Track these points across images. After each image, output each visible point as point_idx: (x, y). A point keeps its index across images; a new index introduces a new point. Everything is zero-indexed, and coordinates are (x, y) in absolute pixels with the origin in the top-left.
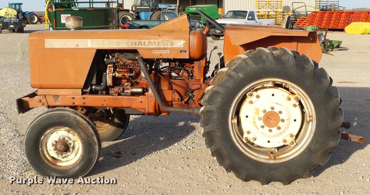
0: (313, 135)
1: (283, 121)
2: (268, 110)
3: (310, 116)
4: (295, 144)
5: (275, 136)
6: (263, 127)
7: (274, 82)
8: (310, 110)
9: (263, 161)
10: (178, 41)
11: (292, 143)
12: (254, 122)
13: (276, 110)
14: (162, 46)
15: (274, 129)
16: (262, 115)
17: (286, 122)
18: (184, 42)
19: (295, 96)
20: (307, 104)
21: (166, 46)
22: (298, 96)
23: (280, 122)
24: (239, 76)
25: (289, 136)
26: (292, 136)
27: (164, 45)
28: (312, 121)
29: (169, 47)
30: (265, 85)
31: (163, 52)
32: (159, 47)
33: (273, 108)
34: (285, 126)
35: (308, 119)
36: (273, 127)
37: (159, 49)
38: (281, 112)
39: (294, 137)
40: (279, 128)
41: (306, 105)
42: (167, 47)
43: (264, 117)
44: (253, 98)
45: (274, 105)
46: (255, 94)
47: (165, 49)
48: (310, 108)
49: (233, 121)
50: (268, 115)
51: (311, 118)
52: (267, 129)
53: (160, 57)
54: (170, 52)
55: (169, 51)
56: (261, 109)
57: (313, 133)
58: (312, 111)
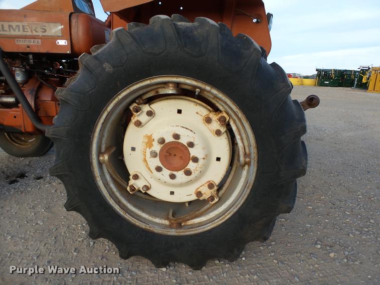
0: (249, 191)
1: (195, 160)
2: (169, 139)
3: (245, 155)
4: (216, 200)
5: (181, 185)
6: (159, 169)
7: (177, 85)
8: (246, 144)
9: (157, 230)
10: (52, 25)
11: (212, 198)
12: (145, 160)
13: (184, 141)
14: (29, 33)
15: (180, 174)
16: (157, 148)
17: (201, 162)
18: (62, 27)
19: (220, 115)
20: (242, 131)
21: (35, 33)
22: (225, 115)
23: (191, 161)
24: (104, 69)
25: (207, 185)
26: (211, 186)
27: (32, 32)
28: (249, 164)
29: (41, 34)
30: (162, 91)
31: (31, 42)
32: (25, 33)
33: (177, 136)
34: (200, 170)
35: (242, 159)
36: (177, 170)
37: (25, 37)
38: (191, 145)
39: (216, 188)
40: (188, 173)
41: (240, 134)
42: (37, 34)
43: (161, 151)
44: (142, 117)
45: (179, 131)
46: (146, 108)
47: (34, 37)
48: (246, 139)
49: (101, 158)
50: (169, 149)
51: (247, 160)
52: (166, 172)
53: (28, 50)
54: (42, 42)
55: (40, 40)
56: (156, 137)
57: (250, 187)
58: (249, 145)
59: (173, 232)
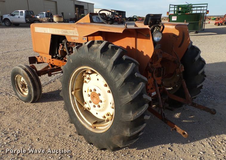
1: (101, 101)
11: (108, 120)
13: (97, 92)
14: (75, 35)
15: (97, 106)
17: (103, 103)
32: (74, 35)
33: (95, 90)
38: (100, 95)
43: (91, 95)
44: (86, 80)
47: (76, 36)
49: (72, 93)
52: (93, 104)
55: (78, 38)
56: (89, 88)
59: (91, 129)
